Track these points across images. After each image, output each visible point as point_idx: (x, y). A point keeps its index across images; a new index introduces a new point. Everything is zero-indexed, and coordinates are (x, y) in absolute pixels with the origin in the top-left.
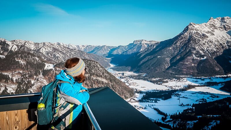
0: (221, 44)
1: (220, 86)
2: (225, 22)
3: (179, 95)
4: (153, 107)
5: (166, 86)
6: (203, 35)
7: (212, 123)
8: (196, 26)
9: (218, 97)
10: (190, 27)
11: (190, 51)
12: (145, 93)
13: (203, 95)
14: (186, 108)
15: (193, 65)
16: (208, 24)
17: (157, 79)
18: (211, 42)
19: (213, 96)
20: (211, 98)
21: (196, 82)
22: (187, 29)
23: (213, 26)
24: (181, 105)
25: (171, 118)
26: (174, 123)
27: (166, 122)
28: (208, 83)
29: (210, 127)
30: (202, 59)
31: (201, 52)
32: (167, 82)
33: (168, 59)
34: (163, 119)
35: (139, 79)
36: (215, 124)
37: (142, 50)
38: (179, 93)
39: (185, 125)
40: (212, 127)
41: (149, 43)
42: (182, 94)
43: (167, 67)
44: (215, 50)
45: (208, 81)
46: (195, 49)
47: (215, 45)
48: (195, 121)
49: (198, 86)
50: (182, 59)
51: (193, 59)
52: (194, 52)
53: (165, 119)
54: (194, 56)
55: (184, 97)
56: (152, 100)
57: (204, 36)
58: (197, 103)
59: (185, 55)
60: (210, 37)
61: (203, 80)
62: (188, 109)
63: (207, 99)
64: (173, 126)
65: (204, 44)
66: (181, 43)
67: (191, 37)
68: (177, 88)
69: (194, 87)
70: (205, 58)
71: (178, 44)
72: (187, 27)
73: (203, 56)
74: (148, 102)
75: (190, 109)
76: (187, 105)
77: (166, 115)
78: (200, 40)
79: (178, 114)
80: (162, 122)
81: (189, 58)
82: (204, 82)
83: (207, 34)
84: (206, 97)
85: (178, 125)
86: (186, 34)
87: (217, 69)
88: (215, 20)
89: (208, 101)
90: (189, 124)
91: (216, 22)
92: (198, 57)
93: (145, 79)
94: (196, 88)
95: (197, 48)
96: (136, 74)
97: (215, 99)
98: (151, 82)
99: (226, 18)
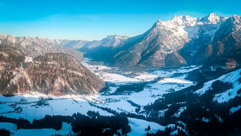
0: (184, 39)
1: (185, 76)
2: (186, 20)
3: (150, 87)
4: (126, 99)
5: (138, 79)
6: (169, 31)
7: (180, 110)
8: (164, 23)
9: (183, 86)
10: (158, 24)
11: (158, 46)
12: (118, 86)
13: (171, 85)
14: (157, 98)
15: (161, 58)
16: (172, 21)
17: (130, 73)
18: (176, 37)
19: (179, 85)
20: (178, 87)
21: (165, 73)
22: (155, 26)
23: (177, 23)
24: (153, 96)
25: (144, 109)
26: (148, 113)
27: (140, 113)
28: (175, 74)
29: (179, 113)
30: (169, 53)
31: (168, 46)
32: (139, 75)
33: (139, 54)
34: (137, 111)
35: (113, 73)
36: (183, 110)
37: (115, 45)
38: (150, 85)
39: (157, 114)
40: (181, 113)
41: (121, 38)
42: (153, 86)
43: (138, 61)
44: (179, 44)
45: (175, 72)
46: (162, 44)
47: (179, 41)
48: (166, 110)
49: (167, 77)
50: (152, 53)
51: (161, 54)
52: (162, 47)
53: (139, 110)
54: (162, 50)
55: (155, 89)
56: (126, 93)
57: (170, 33)
58: (167, 93)
59: (154, 50)
60: (175, 34)
61: (171, 72)
62: (159, 99)
63: (175, 89)
64: (147, 116)
65: (170, 39)
66: (150, 39)
67: (159, 33)
68: (148, 81)
69: (163, 78)
70: (171, 52)
71: (148, 39)
72: (156, 24)
73: (169, 50)
74: (122, 94)
75: (161, 99)
76: (158, 96)
77: (139, 107)
78: (166, 36)
79: (150, 104)
80: (136, 114)
81: (158, 52)
82: (171, 74)
83: (172, 31)
84: (174, 87)
85: (151, 115)
86: (154, 30)
87: (182, 62)
88: (178, 18)
89: (176, 90)
90: (160, 113)
91: (179, 20)
92: (166, 51)
93: (118, 73)
94: (165, 79)
95: (164, 43)
96: (110, 68)
97: (182, 88)
98: (124, 75)
99: (186, 16)
